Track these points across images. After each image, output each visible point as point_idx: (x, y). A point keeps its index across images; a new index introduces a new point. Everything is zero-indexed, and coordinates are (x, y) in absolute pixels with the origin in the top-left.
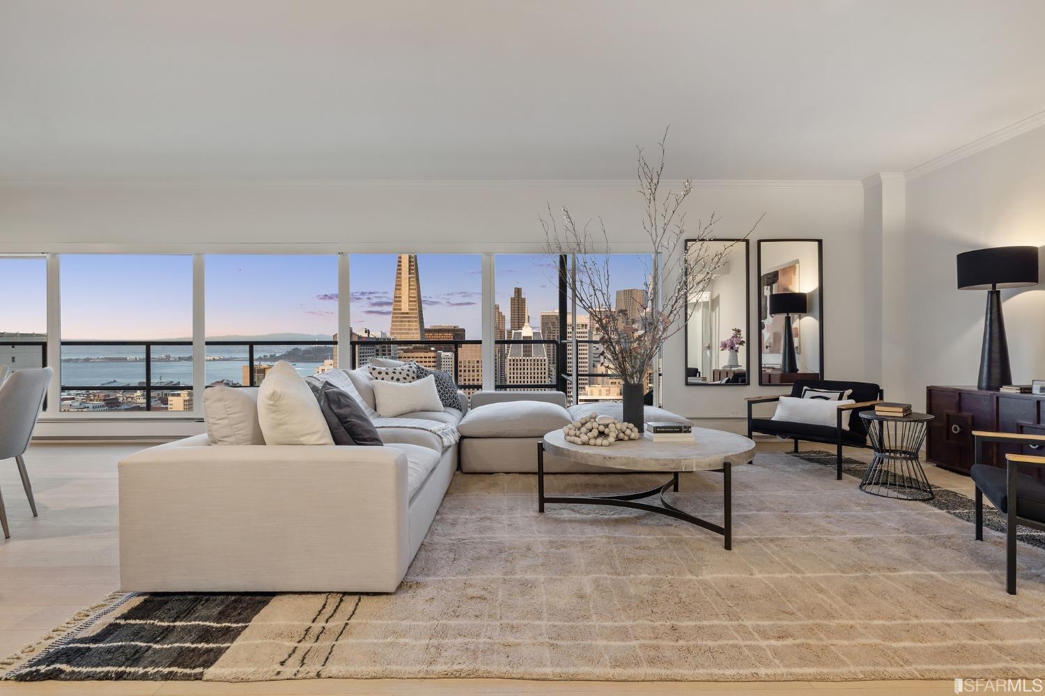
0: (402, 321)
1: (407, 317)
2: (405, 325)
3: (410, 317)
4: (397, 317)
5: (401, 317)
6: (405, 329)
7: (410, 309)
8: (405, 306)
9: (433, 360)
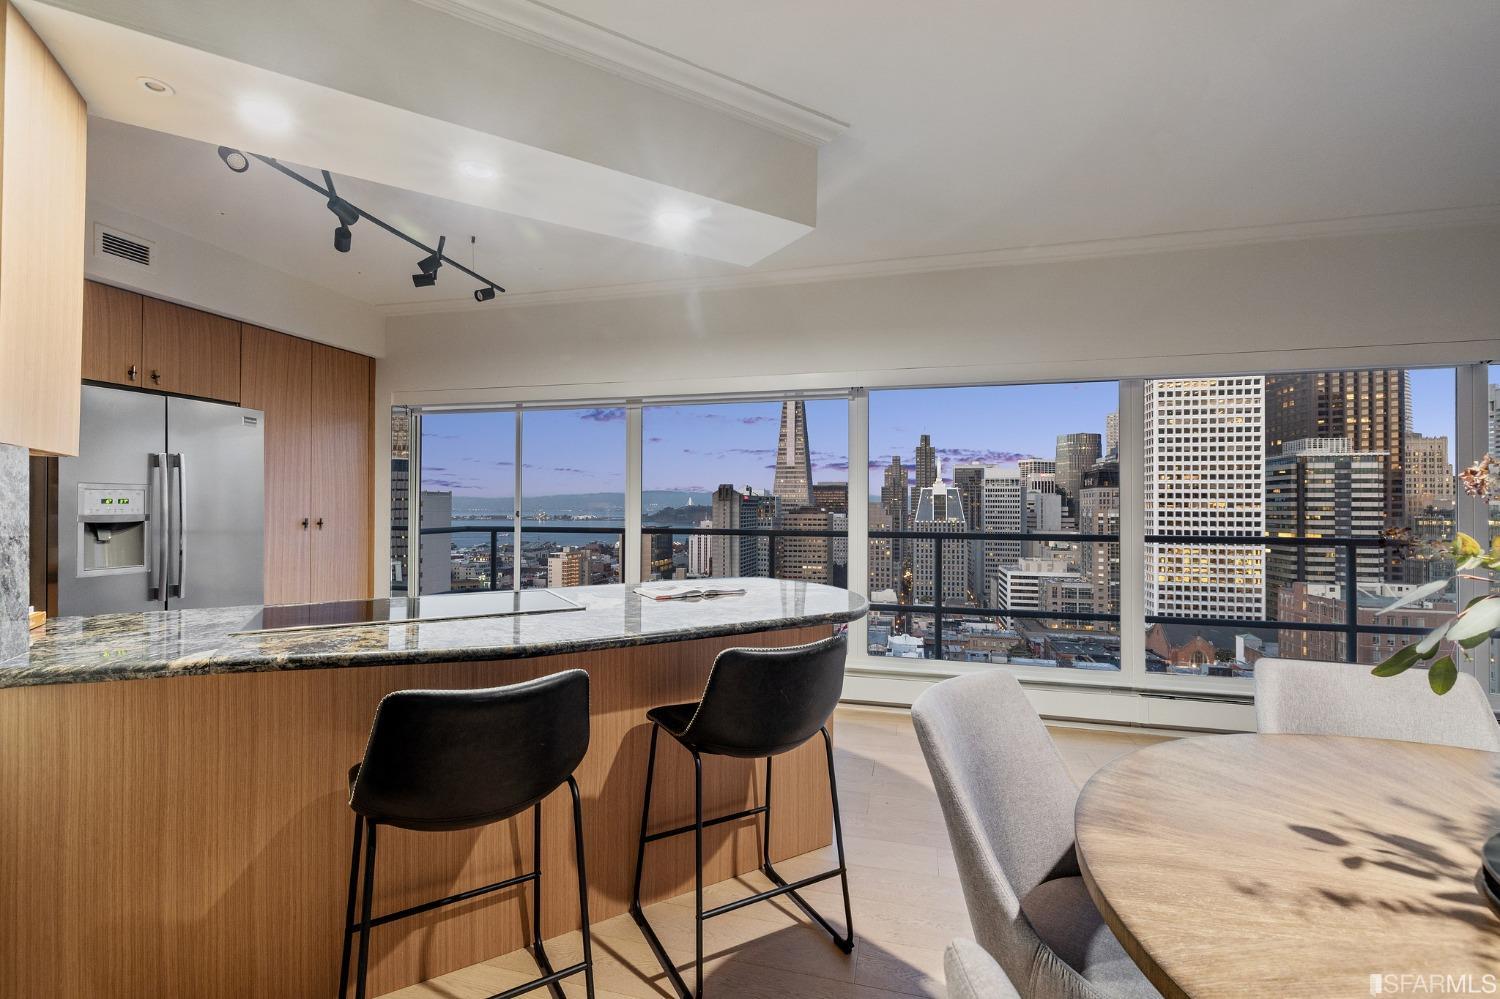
0: (787, 477)
1: (792, 472)
2: (789, 482)
3: (796, 472)
4: (782, 472)
5: (787, 472)
6: (791, 487)
7: (795, 463)
8: (790, 459)
9: (825, 522)
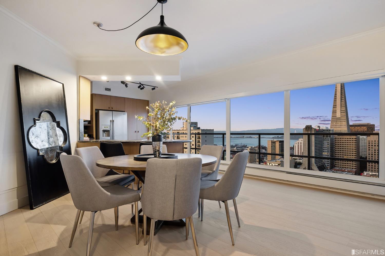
0: (336, 122)
1: (339, 120)
2: (338, 124)
3: (341, 120)
4: (334, 120)
5: (336, 120)
6: (339, 125)
7: (341, 116)
8: (338, 115)
9: (355, 140)
